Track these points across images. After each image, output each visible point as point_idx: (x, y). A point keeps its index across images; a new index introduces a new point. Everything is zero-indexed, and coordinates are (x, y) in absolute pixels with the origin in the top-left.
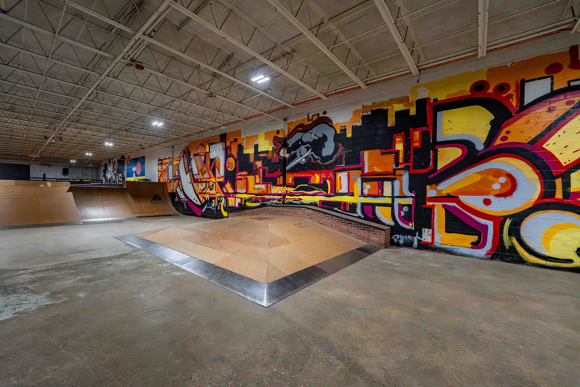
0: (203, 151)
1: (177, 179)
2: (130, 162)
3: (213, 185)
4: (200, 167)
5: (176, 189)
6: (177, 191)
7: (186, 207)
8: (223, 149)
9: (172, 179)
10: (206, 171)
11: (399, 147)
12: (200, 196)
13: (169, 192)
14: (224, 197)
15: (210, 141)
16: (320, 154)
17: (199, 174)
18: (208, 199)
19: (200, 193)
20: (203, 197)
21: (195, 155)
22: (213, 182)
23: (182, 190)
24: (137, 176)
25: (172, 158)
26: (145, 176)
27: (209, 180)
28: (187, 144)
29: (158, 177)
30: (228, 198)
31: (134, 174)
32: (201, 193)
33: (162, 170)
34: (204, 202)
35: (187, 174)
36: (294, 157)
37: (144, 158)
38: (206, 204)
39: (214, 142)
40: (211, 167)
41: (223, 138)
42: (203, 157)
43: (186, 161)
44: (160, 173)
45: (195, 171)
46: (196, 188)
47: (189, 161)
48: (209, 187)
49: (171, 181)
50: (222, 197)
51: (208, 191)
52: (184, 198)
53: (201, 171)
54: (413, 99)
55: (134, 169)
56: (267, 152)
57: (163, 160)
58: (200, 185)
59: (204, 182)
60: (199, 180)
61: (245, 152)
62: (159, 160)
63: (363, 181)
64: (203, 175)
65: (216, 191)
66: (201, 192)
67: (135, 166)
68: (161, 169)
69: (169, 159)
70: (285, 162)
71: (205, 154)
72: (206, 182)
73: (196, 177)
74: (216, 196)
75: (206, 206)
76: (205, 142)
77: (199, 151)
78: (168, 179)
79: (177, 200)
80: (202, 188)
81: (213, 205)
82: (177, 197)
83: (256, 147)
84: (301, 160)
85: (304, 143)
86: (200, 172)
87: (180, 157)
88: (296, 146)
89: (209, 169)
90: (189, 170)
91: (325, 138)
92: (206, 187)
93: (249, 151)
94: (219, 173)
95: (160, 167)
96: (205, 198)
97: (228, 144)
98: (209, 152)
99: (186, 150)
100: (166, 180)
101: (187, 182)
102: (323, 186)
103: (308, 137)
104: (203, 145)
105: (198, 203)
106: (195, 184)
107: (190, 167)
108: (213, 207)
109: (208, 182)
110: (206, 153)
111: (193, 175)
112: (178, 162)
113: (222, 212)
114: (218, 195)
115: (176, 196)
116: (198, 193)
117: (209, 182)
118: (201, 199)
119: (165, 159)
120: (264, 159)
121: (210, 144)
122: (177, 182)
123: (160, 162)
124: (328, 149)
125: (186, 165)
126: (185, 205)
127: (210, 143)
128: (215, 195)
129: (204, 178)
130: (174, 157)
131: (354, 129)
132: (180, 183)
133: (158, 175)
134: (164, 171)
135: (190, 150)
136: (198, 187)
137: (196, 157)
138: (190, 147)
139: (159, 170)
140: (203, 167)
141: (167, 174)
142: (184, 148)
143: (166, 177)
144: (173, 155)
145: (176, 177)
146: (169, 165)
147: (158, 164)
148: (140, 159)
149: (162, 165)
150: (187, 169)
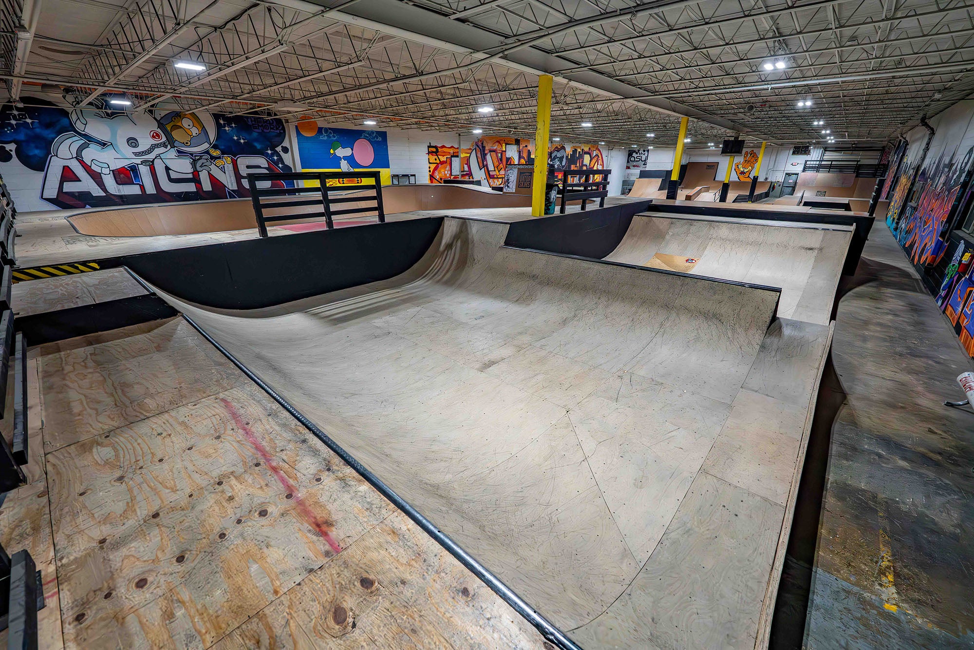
1: (467, 174)
2: (320, 133)
4: (496, 164)
10: (502, 168)
15: (507, 142)
16: (562, 164)
17: (495, 171)
21: (491, 151)
25: (458, 148)
26: (388, 168)
28: (479, 137)
29: (430, 171)
31: (343, 163)
33: (438, 162)
35: (481, 169)
41: (517, 142)
42: (499, 155)
43: (479, 155)
44: (433, 166)
45: (491, 168)
47: (484, 156)
54: (582, 148)
55: (342, 152)
57: (440, 147)
58: (496, 181)
59: (500, 178)
60: (495, 176)
62: (429, 147)
68: (436, 159)
73: (491, 173)
76: (501, 140)
77: (495, 148)
78: (451, 174)
84: (555, 166)
85: (557, 158)
86: (496, 169)
87: (470, 149)
88: (555, 158)
90: (483, 166)
91: (563, 157)
95: (433, 158)
97: (521, 147)
98: (505, 151)
99: (480, 143)
100: (448, 175)
101: (481, 178)
103: (559, 155)
106: (491, 181)
107: (485, 163)
110: (502, 151)
112: (468, 155)
119: (443, 147)
121: (506, 144)
122: (467, 178)
123: (434, 150)
124: (564, 163)
125: (479, 161)
129: (500, 175)
130: (462, 147)
131: (571, 154)
133: (430, 168)
134: (442, 163)
135: (484, 145)
136: (494, 182)
137: (492, 153)
138: (484, 142)
139: (430, 162)
140: (500, 164)
141: (448, 168)
142: (477, 141)
143: (446, 172)
144: (460, 145)
145: (465, 173)
146: (452, 156)
147: (429, 153)
148: (370, 135)
149: (437, 155)
150: (481, 165)
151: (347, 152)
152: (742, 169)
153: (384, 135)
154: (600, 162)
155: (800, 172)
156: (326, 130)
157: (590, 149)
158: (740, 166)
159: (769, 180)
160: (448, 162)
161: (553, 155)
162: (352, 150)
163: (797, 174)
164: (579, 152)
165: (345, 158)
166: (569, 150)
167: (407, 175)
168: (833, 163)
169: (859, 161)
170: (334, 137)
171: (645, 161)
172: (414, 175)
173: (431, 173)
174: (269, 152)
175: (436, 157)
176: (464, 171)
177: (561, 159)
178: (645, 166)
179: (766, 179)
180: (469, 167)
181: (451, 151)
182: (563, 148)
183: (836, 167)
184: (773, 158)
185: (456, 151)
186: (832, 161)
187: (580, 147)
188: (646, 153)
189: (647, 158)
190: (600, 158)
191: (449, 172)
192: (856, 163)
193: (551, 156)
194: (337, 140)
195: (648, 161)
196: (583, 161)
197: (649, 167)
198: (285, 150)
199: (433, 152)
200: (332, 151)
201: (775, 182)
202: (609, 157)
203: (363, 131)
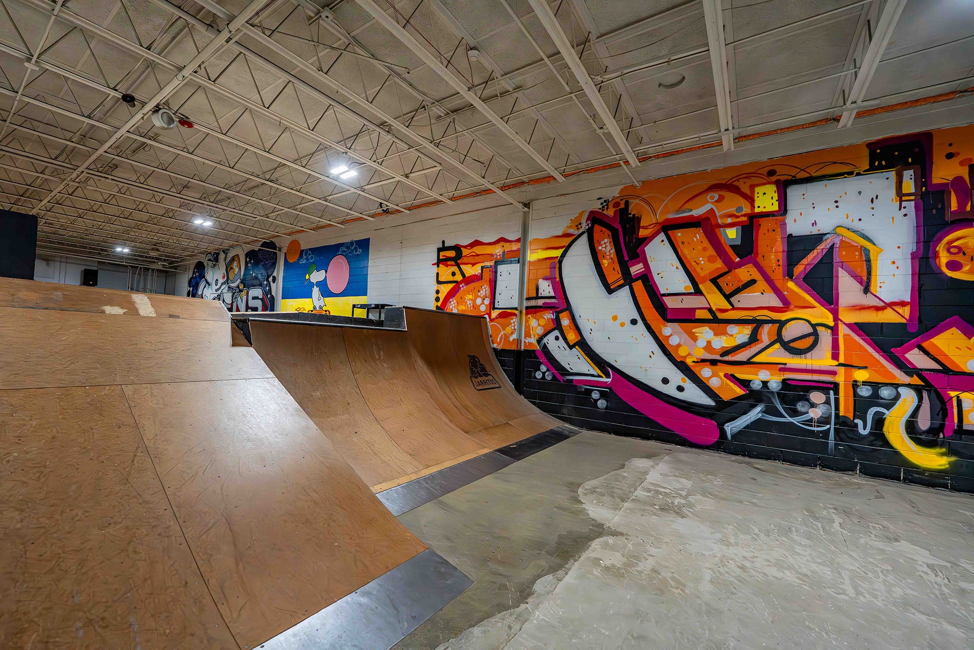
0: (732, 210)
1: (546, 307)
2: (301, 257)
3: (815, 334)
4: (708, 265)
5: (539, 341)
6: (545, 349)
7: (602, 404)
8: (900, 194)
9: (516, 309)
10: (753, 282)
12: (705, 372)
13: (495, 349)
14: (918, 389)
15: (784, 173)
17: (698, 292)
18: (775, 384)
19: (703, 361)
20: (732, 378)
21: (667, 228)
22: (814, 326)
23: (583, 345)
24: (326, 292)
25: (518, 240)
26: (367, 295)
27: (783, 317)
28: (614, 193)
29: (437, 299)
30: (953, 394)
31: (316, 291)
32: (713, 362)
33: (458, 277)
34: (740, 398)
35: (610, 291)
37: (364, 244)
38: (754, 406)
39: (814, 175)
40: (799, 269)
41: (900, 152)
42: (732, 234)
43: (606, 247)
44: (445, 289)
45: (673, 283)
46: (674, 341)
47: (631, 246)
48: (779, 339)
49: (515, 315)
50: (896, 386)
51: (776, 354)
52: (592, 372)
53: (714, 281)
55: (316, 276)
57: (465, 247)
58: (705, 334)
59: (739, 322)
60: (700, 314)
62: (442, 249)
64: (728, 297)
65: (835, 356)
66: (718, 357)
67: (323, 266)
68: (454, 274)
69: (502, 244)
71: (745, 219)
72: (758, 324)
73: (671, 303)
74: (840, 379)
75: (756, 413)
76: (748, 175)
77: (698, 212)
78: (492, 306)
79: (543, 378)
80: (721, 343)
81: (815, 413)
82: (543, 368)
86: (708, 286)
87: (567, 235)
89: (778, 275)
90: (627, 280)
92: (754, 339)
94: (867, 290)
95: (446, 273)
96: (744, 384)
97: (948, 173)
98: (781, 212)
99: (610, 212)
100: (483, 308)
101: (615, 318)
104: (736, 190)
105: (693, 394)
106: (670, 330)
107: (635, 270)
108: (811, 420)
109: (773, 322)
110: (756, 216)
111: (656, 297)
112: (558, 253)
113: (891, 447)
114: (861, 375)
115: (542, 363)
116: (689, 361)
117: (782, 324)
118: (714, 383)
119: (477, 243)
121: (785, 184)
122: (549, 315)
123: (452, 254)
125: (605, 263)
126: (595, 395)
127: (783, 178)
128: (834, 373)
129: (734, 308)
130: (532, 235)
132: (565, 322)
133: (438, 292)
134: (468, 280)
135: (633, 210)
136: (695, 338)
137: (679, 234)
138: (634, 202)
139: (441, 279)
140: (731, 266)
141: (485, 290)
142: (597, 206)
143: (479, 301)
144: (525, 230)
145: (540, 302)
146: (497, 263)
147: (439, 262)
148: (348, 248)
149: (458, 265)
150: (614, 275)
151: (321, 276)
156: (307, 252)
160: (487, 275)
162: (326, 272)
165: (319, 284)
170: (312, 258)
173: (439, 304)
174: (265, 283)
175: (455, 269)
176: (537, 297)
180: (560, 287)
181: (499, 250)
185: (515, 246)
191: (487, 302)
194: (314, 262)
198: (275, 279)
199: (448, 259)
200: (307, 277)
203: (341, 245)
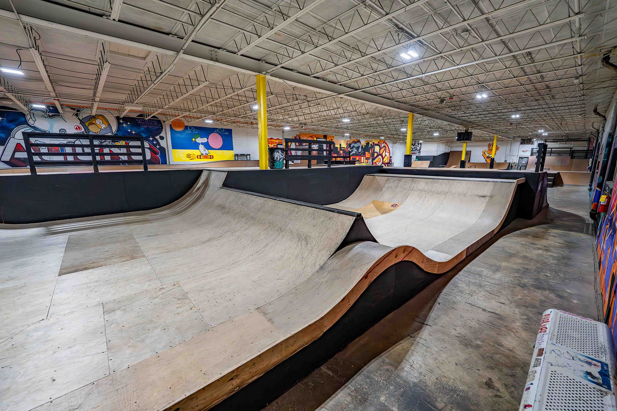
2: (186, 129)
11: (371, 152)
16: (358, 151)
24: (209, 148)
26: (234, 150)
28: (298, 133)
31: (201, 147)
36: (352, 151)
41: (325, 137)
54: (373, 142)
55: (199, 140)
56: (344, 148)
61: (336, 146)
63: (366, 159)
67: (205, 136)
70: (350, 152)
76: (313, 136)
83: (340, 145)
84: (354, 152)
85: (355, 147)
88: (353, 147)
93: (337, 146)
99: (298, 137)
102: (359, 161)
103: (356, 145)
120: (343, 150)
124: (360, 150)
131: (365, 145)
135: (301, 138)
142: (295, 135)
146: (277, 145)
148: (220, 131)
151: (205, 140)
152: (487, 155)
153: (230, 131)
154: (387, 150)
155: (529, 156)
156: (190, 127)
157: (379, 142)
158: (486, 153)
159: (508, 162)
161: (352, 146)
162: (208, 139)
163: (528, 158)
164: (371, 144)
165: (202, 144)
166: (363, 142)
167: (244, 155)
168: (553, 150)
169: (572, 148)
170: (196, 131)
171: (419, 150)
172: (250, 155)
174: (151, 139)
177: (358, 148)
178: (420, 153)
179: (506, 161)
181: (277, 141)
182: (359, 141)
183: (555, 152)
184: (509, 147)
185: (281, 141)
186: (552, 148)
187: (371, 141)
188: (420, 145)
189: (420, 148)
190: (387, 148)
192: (570, 149)
193: (350, 146)
194: (197, 133)
195: (421, 150)
196: (374, 150)
197: (422, 154)
198: (162, 138)
200: (193, 140)
201: (513, 163)
202: (394, 147)
203: (217, 129)
